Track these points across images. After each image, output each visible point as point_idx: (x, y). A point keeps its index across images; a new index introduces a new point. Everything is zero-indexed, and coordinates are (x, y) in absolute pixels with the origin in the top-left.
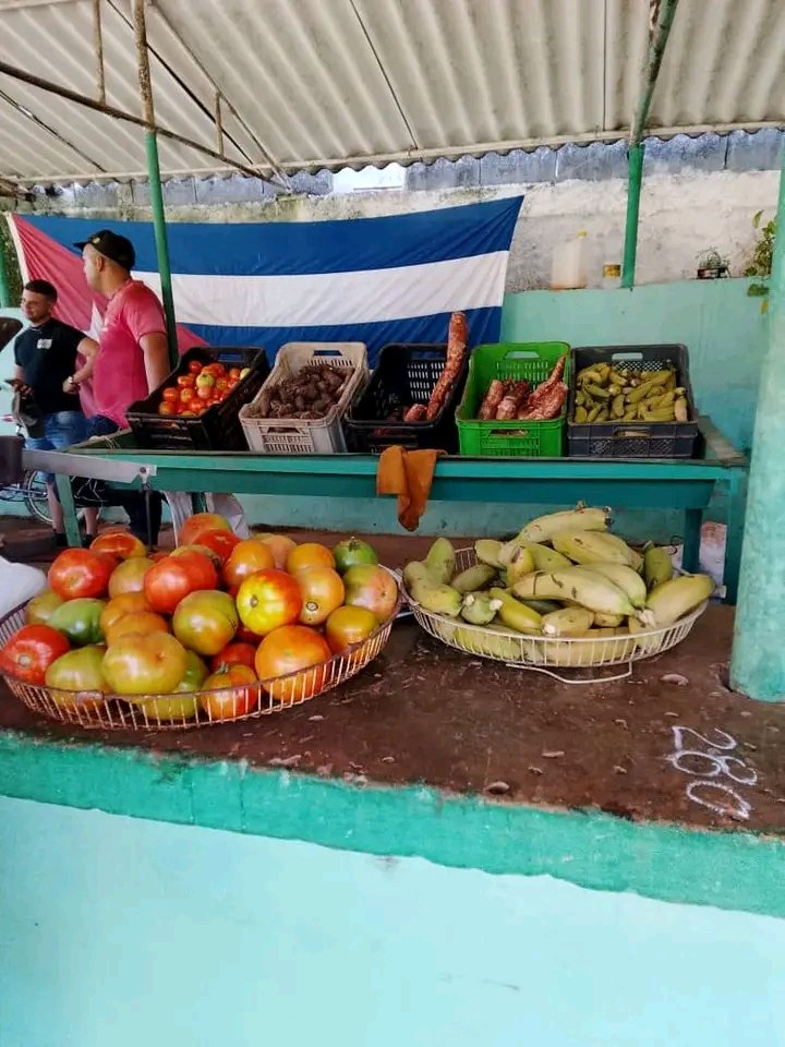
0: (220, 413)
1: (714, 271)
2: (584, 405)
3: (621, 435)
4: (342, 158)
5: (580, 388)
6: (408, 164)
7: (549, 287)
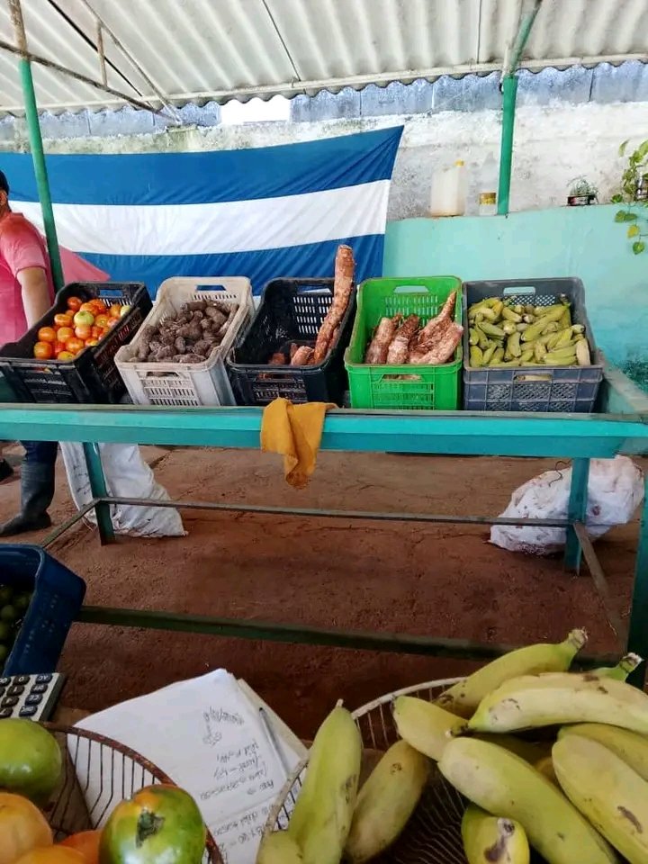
0: (96, 355)
1: (584, 198)
2: (478, 345)
3: (520, 380)
4: (227, 90)
5: (472, 326)
6: (293, 96)
7: (428, 215)
